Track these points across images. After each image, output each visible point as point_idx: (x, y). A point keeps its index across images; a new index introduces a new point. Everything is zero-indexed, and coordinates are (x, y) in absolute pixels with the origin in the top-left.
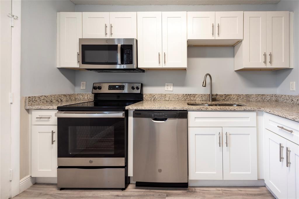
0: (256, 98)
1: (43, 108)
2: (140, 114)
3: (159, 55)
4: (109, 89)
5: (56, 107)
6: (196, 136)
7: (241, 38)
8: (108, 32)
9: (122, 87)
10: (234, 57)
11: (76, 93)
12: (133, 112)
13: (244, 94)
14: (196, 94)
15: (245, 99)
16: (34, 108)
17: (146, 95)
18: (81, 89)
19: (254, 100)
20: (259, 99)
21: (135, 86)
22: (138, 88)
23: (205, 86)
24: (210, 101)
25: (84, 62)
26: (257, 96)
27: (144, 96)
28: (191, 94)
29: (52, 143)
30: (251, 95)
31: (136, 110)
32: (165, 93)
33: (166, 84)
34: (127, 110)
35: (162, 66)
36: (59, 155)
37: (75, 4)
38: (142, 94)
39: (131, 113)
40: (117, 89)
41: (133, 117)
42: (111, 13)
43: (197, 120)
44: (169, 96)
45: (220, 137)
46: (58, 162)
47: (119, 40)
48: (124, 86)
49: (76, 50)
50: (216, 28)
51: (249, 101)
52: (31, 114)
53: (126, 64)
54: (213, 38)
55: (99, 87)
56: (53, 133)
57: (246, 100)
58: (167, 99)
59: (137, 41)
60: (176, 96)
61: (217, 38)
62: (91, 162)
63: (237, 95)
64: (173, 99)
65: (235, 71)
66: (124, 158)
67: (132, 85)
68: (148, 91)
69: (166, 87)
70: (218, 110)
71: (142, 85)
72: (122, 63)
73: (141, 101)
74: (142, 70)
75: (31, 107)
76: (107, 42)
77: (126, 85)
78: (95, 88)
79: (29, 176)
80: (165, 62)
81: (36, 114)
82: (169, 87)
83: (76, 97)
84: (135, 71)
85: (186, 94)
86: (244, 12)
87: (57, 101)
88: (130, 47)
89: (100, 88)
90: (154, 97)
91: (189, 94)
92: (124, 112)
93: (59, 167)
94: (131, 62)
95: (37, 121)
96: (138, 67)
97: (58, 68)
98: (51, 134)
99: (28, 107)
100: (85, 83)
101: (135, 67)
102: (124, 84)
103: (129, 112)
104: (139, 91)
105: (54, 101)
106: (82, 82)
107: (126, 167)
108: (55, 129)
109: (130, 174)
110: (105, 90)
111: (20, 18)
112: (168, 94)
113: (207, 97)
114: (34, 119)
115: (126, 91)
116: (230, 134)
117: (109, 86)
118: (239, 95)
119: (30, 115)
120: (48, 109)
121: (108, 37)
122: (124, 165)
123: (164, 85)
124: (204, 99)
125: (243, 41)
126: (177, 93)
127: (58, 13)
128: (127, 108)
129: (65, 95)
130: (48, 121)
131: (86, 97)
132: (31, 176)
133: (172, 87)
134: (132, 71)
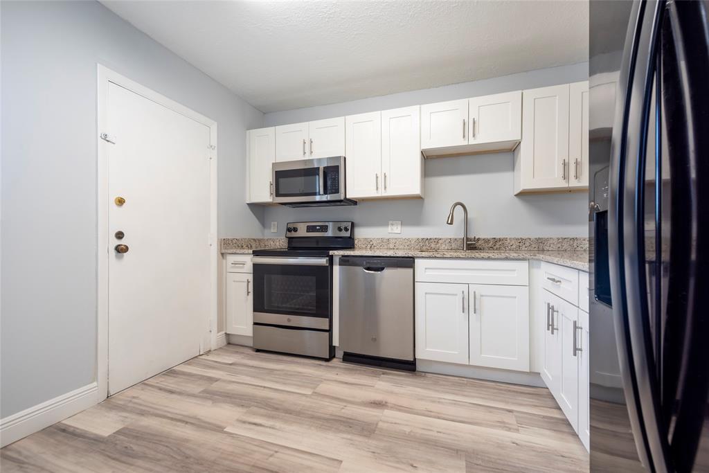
0: (559, 245)
1: (238, 251)
2: (348, 261)
3: (377, 177)
4: (307, 232)
5: (251, 251)
6: (427, 295)
7: (518, 137)
8: (307, 150)
9: (324, 229)
10: (513, 170)
11: (266, 238)
12: (340, 258)
13: (533, 236)
14: (440, 237)
15: (534, 246)
16: (229, 251)
17: (359, 240)
18: (272, 231)
19: (555, 248)
20: (566, 246)
21: (343, 225)
22: (346, 229)
23: (451, 223)
24: (463, 249)
25: (278, 194)
26: (560, 240)
27: (356, 242)
28: (431, 239)
29: (248, 295)
30: (547, 239)
31: (343, 256)
32: (388, 237)
33: (390, 222)
34: (332, 256)
35: (382, 193)
36: (255, 310)
37: (265, 113)
38: (353, 239)
39: (336, 260)
40: (318, 231)
41: (340, 265)
42: (311, 123)
43: (429, 272)
44: (394, 241)
45: (463, 298)
46: (254, 317)
47: (319, 160)
48: (327, 226)
49: (269, 178)
50: (470, 126)
51: (543, 250)
52: (226, 259)
53: (330, 194)
54: (465, 143)
55: (294, 228)
56: (248, 282)
57: (536, 249)
58: (392, 246)
59: (345, 159)
60: (406, 241)
61: (472, 142)
62: (289, 320)
63: (517, 239)
64: (402, 247)
65: (515, 195)
66: (328, 319)
67: (339, 225)
68: (361, 234)
69: (390, 228)
70: (462, 256)
71: (353, 225)
72: (325, 193)
73: (351, 248)
74: (353, 202)
75: (226, 251)
76: (306, 165)
77: (330, 225)
78: (289, 230)
79: (224, 332)
80: (385, 188)
81: (231, 259)
82: (395, 228)
83: (266, 243)
84: (342, 203)
85: (423, 237)
86: (524, 91)
87: (247, 246)
88: (335, 169)
89: (295, 230)
90: (371, 243)
91: (429, 238)
92: (328, 258)
93: (255, 324)
94: (337, 191)
95: (232, 267)
96: (347, 197)
97: (248, 204)
98: (246, 284)
99: (223, 251)
100: (276, 223)
101: (342, 198)
102: (327, 224)
103: (334, 258)
104: (348, 234)
105: (244, 247)
106: (272, 223)
107: (330, 331)
108: (250, 277)
109: (336, 343)
110: (302, 232)
111: (216, 148)
112: (393, 239)
113: (459, 243)
114: (229, 265)
115: (330, 233)
116: (482, 296)
117: (308, 226)
118: (522, 239)
119: (224, 261)
120: (243, 254)
121: (307, 157)
122: (327, 328)
123: (386, 225)
124: (454, 246)
125: (522, 143)
126: (407, 237)
127: (248, 132)
128: (331, 253)
129: (254, 240)
130: (243, 268)
131: (278, 244)
132: (226, 333)
133: (399, 227)
134: (339, 203)
